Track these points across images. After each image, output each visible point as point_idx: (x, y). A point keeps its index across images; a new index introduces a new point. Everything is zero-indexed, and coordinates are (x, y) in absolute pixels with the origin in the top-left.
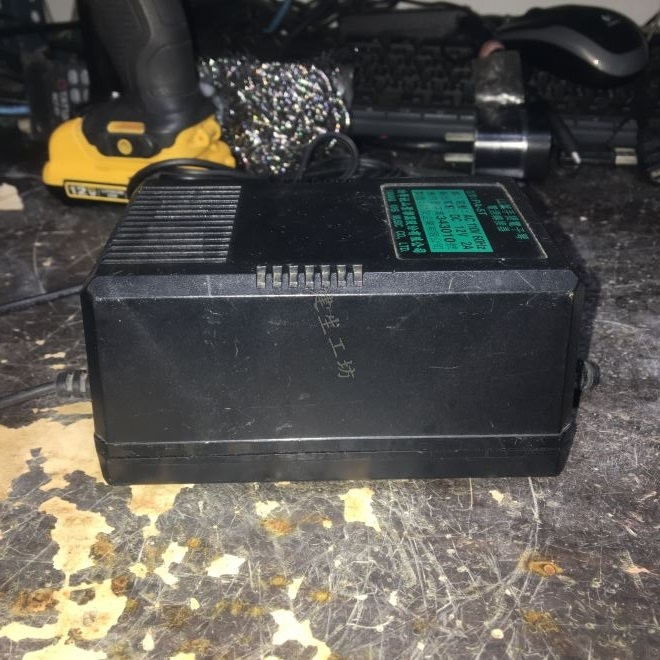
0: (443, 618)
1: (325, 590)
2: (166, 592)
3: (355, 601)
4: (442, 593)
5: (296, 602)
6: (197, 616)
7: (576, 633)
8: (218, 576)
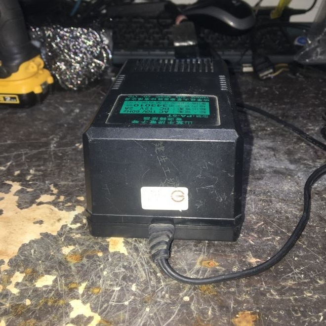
0: (159, 293)
1: (99, 287)
2: (13, 297)
3: (114, 291)
4: (159, 282)
5: (83, 295)
6: (29, 308)
7: (225, 294)
8: (41, 287)
